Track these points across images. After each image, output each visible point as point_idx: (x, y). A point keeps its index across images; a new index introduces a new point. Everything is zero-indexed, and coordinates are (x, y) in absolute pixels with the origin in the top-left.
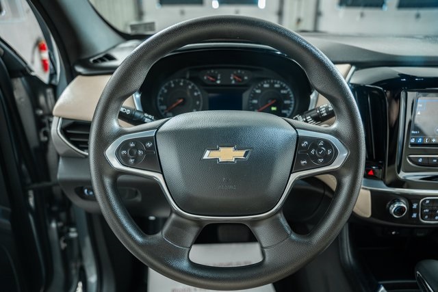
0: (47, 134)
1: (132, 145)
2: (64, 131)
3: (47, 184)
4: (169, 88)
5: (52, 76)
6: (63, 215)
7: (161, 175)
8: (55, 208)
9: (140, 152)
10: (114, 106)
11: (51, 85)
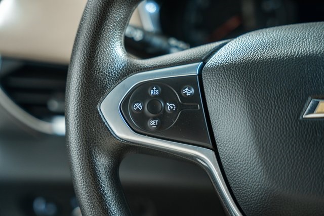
1: (154, 92)
7: (212, 153)
9: (170, 106)
10: (117, 14)
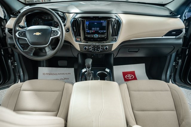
0: (5, 33)
1: (21, 33)
2: (9, 31)
3: (6, 48)
4: (34, 20)
5: (5, 17)
6: (12, 58)
7: (27, 38)
8: (10, 56)
11: (5, 19)
